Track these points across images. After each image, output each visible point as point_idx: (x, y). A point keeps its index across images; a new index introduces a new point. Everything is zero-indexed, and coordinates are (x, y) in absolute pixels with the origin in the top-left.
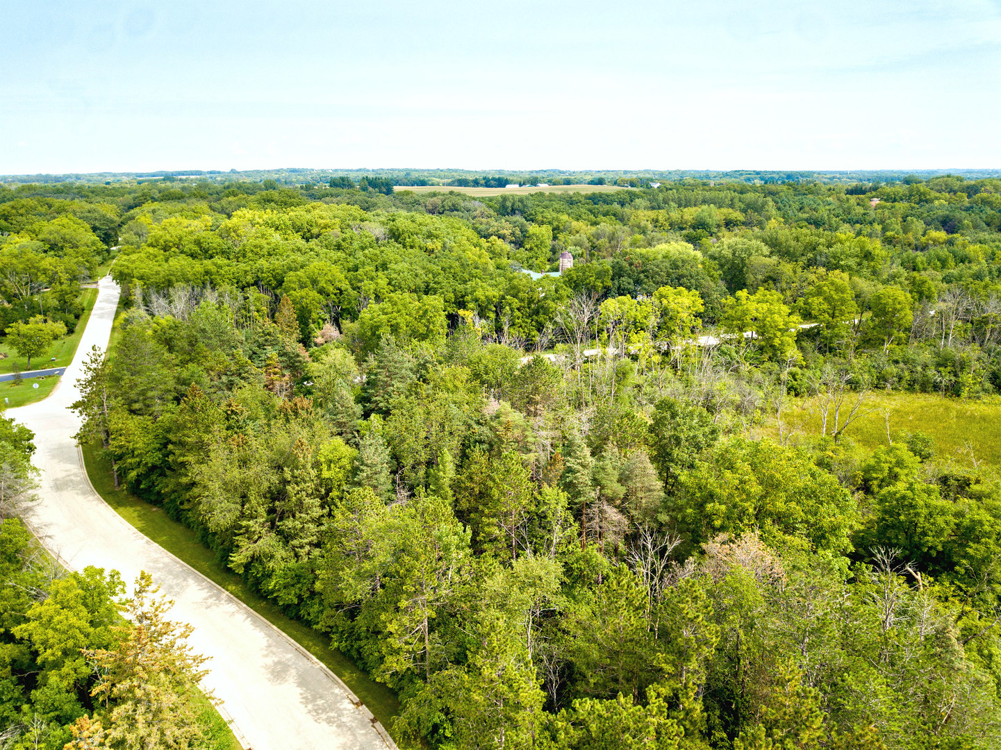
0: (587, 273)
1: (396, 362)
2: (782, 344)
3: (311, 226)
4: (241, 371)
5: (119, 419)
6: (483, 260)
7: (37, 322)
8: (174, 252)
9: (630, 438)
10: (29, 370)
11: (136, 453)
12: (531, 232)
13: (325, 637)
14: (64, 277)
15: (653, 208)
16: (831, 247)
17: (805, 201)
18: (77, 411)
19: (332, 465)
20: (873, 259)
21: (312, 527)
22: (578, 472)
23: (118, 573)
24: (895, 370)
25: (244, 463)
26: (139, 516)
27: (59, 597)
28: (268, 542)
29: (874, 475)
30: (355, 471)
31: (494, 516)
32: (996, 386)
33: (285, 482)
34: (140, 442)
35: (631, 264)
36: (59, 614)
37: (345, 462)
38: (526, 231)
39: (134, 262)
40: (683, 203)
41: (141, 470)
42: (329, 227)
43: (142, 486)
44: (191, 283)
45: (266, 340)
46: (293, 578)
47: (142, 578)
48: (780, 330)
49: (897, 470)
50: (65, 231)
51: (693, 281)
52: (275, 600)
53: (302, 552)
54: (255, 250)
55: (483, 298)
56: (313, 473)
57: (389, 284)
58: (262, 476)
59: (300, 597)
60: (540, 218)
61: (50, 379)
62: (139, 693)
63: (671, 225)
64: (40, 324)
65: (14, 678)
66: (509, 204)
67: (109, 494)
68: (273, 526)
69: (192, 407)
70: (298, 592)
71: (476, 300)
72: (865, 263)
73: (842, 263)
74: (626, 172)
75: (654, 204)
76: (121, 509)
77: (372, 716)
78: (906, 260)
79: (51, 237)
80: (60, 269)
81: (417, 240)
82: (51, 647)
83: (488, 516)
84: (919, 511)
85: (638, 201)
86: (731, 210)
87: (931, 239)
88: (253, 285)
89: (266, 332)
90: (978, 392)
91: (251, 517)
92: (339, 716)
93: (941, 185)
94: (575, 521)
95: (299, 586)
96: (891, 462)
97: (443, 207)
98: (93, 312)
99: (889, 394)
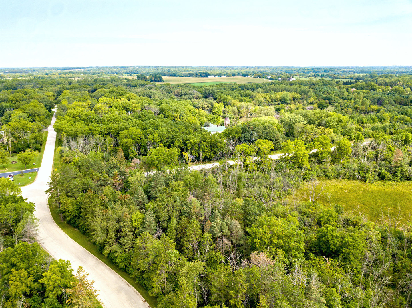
0: (232, 132)
1: (159, 179)
2: (303, 161)
3: (129, 106)
4: (105, 180)
5: (64, 199)
6: (195, 121)
7: (28, 152)
8: (78, 119)
9: (234, 213)
10: (26, 169)
11: (70, 211)
12: (215, 106)
13: (134, 279)
14: (37, 130)
15: (265, 92)
16: (327, 118)
17: (326, 89)
18: (48, 193)
19: (136, 221)
20: (343, 123)
21: (130, 242)
22: (215, 227)
23: (69, 261)
24: (343, 172)
25: (108, 220)
26: (70, 232)
27: (52, 270)
28: (115, 247)
29: (322, 220)
30: (144, 223)
31: (188, 241)
32: (380, 178)
33: (121, 227)
34: (71, 208)
35: (249, 128)
36: (52, 275)
37: (141, 220)
38: (213, 105)
39: (62, 125)
40: (277, 90)
41: (72, 217)
42: (136, 107)
43: (72, 222)
44: (85, 134)
45: (113, 166)
46: (124, 259)
47: (80, 268)
48: (302, 157)
49: (329, 218)
50: (35, 109)
51: (272, 135)
52: (118, 266)
53: (127, 250)
54: (108, 119)
55: (193, 142)
56: (130, 224)
57: (158, 136)
58: (113, 225)
59: (126, 266)
60: (220, 98)
61: (34, 173)
62: (80, 303)
63: (271, 100)
64: (30, 152)
65: (38, 294)
66: (207, 91)
67: (60, 223)
68: (117, 241)
69: (89, 197)
70: (125, 264)
71: (191, 143)
72: (340, 124)
73: (331, 125)
74: (259, 68)
75: (266, 90)
76: (64, 230)
77: (149, 305)
78: (359, 119)
79: (30, 112)
80: (35, 127)
81: (170, 113)
82: (50, 286)
83: (186, 241)
84: (329, 237)
85: (259, 89)
86: (295, 93)
87: (372, 108)
88: (107, 134)
89: (114, 163)
90: (373, 180)
91: (110, 238)
92: (138, 305)
93: (382, 81)
94: (214, 243)
95: (126, 261)
96: (327, 215)
97: (181, 93)
98: (47, 142)
99: (341, 181)
